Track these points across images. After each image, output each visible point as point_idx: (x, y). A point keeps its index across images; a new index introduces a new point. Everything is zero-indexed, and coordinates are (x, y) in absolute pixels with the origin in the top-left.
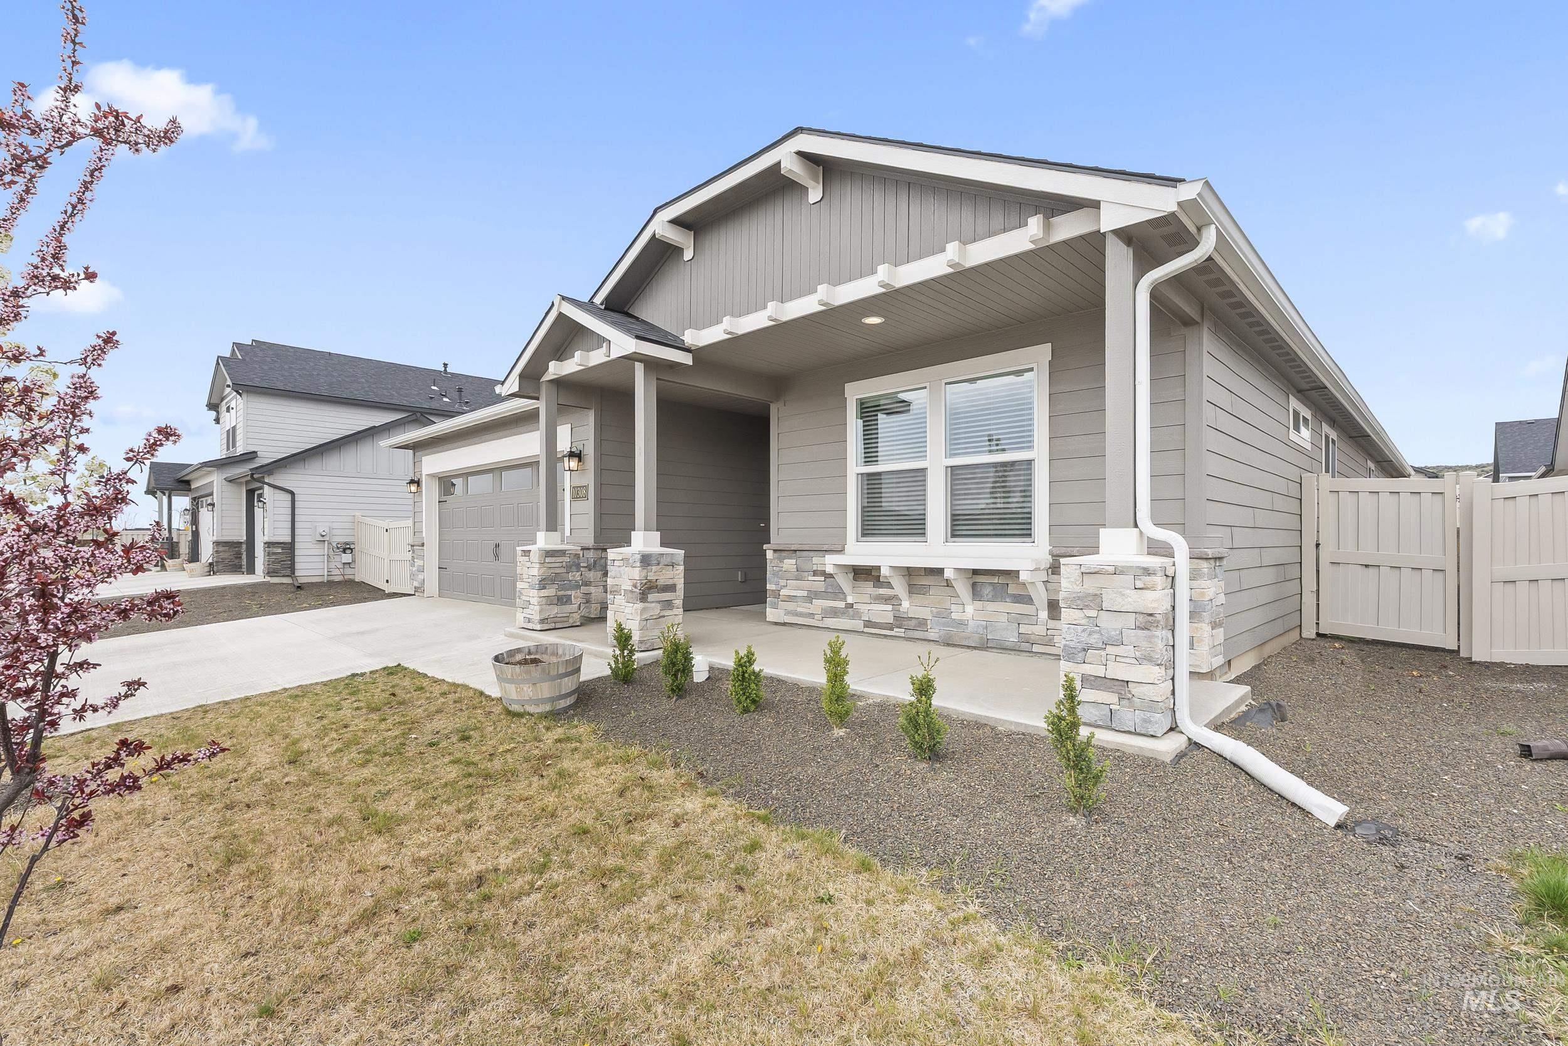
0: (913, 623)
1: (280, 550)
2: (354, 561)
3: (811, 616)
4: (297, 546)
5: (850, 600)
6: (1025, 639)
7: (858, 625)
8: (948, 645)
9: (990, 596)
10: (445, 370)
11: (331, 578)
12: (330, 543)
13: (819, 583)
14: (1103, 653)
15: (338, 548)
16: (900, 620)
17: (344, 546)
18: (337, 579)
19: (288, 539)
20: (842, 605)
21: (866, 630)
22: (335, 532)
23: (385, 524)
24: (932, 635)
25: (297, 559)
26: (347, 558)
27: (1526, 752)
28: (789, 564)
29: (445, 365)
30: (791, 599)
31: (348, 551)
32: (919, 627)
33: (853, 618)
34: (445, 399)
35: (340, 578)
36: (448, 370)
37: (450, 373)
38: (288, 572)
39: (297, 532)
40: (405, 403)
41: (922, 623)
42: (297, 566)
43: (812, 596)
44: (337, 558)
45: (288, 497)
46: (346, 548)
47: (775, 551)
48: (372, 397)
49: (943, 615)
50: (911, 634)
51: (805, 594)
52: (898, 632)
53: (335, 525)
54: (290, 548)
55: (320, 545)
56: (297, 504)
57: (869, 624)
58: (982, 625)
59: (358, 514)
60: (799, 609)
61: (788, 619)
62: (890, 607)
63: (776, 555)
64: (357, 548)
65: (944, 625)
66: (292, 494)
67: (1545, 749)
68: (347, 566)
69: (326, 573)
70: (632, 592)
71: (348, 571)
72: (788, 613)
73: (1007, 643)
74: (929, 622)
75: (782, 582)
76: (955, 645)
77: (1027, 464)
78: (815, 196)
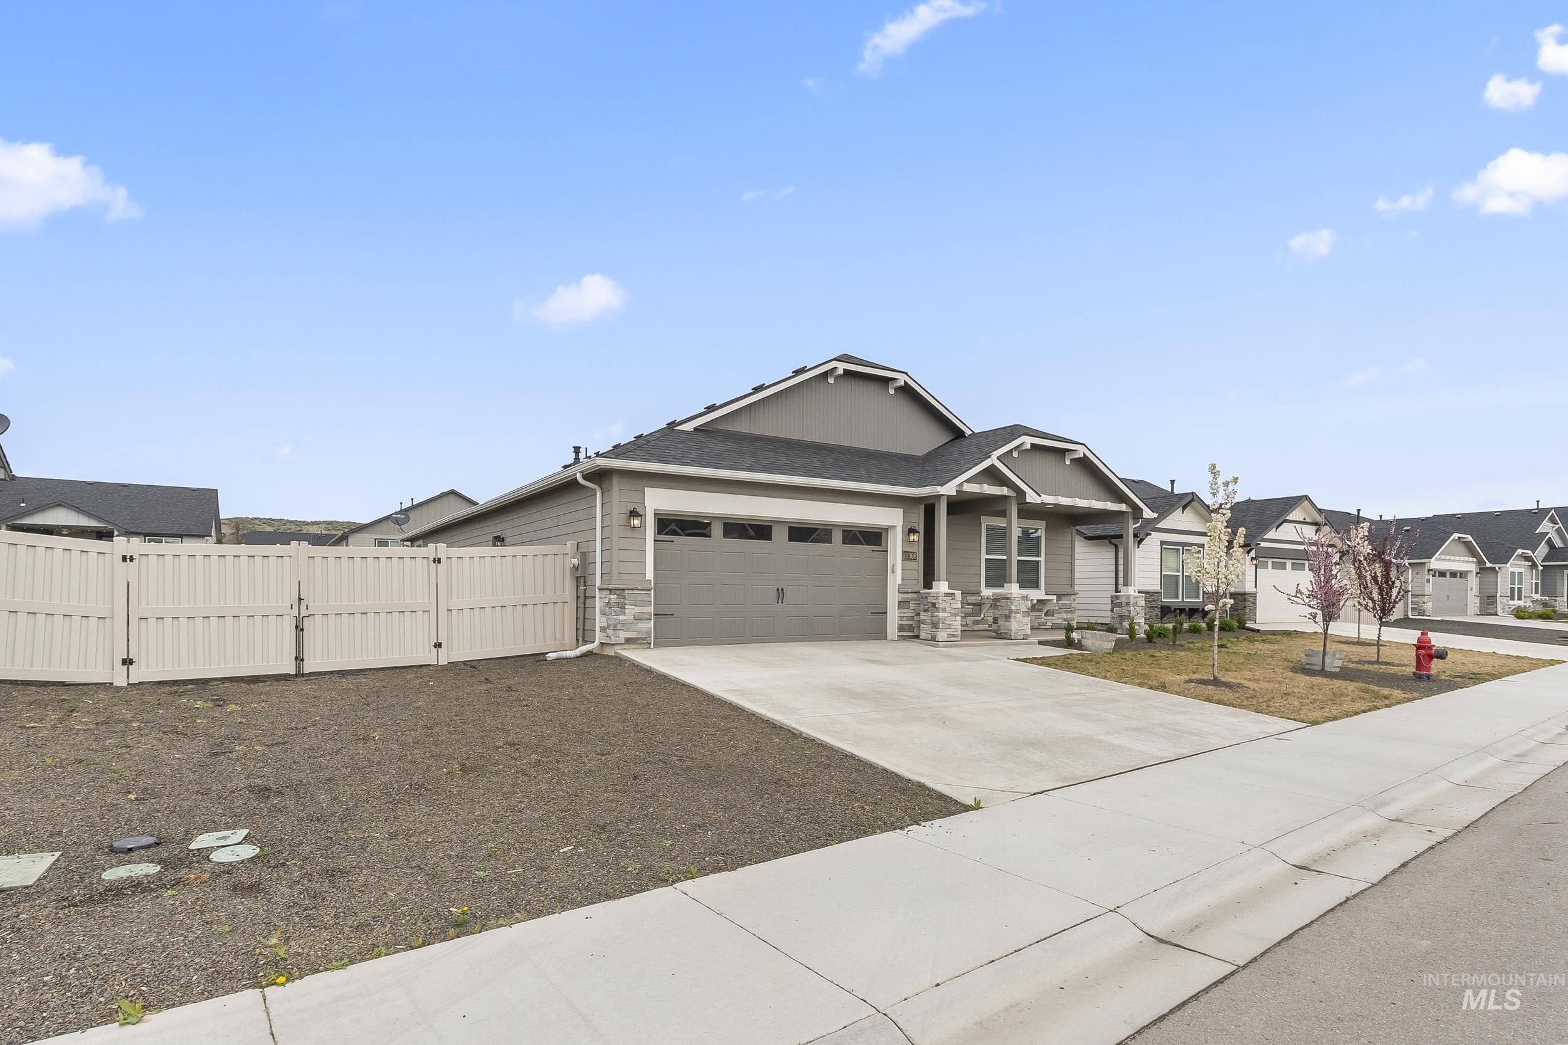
77: (1038, 562)
78: (1068, 462)
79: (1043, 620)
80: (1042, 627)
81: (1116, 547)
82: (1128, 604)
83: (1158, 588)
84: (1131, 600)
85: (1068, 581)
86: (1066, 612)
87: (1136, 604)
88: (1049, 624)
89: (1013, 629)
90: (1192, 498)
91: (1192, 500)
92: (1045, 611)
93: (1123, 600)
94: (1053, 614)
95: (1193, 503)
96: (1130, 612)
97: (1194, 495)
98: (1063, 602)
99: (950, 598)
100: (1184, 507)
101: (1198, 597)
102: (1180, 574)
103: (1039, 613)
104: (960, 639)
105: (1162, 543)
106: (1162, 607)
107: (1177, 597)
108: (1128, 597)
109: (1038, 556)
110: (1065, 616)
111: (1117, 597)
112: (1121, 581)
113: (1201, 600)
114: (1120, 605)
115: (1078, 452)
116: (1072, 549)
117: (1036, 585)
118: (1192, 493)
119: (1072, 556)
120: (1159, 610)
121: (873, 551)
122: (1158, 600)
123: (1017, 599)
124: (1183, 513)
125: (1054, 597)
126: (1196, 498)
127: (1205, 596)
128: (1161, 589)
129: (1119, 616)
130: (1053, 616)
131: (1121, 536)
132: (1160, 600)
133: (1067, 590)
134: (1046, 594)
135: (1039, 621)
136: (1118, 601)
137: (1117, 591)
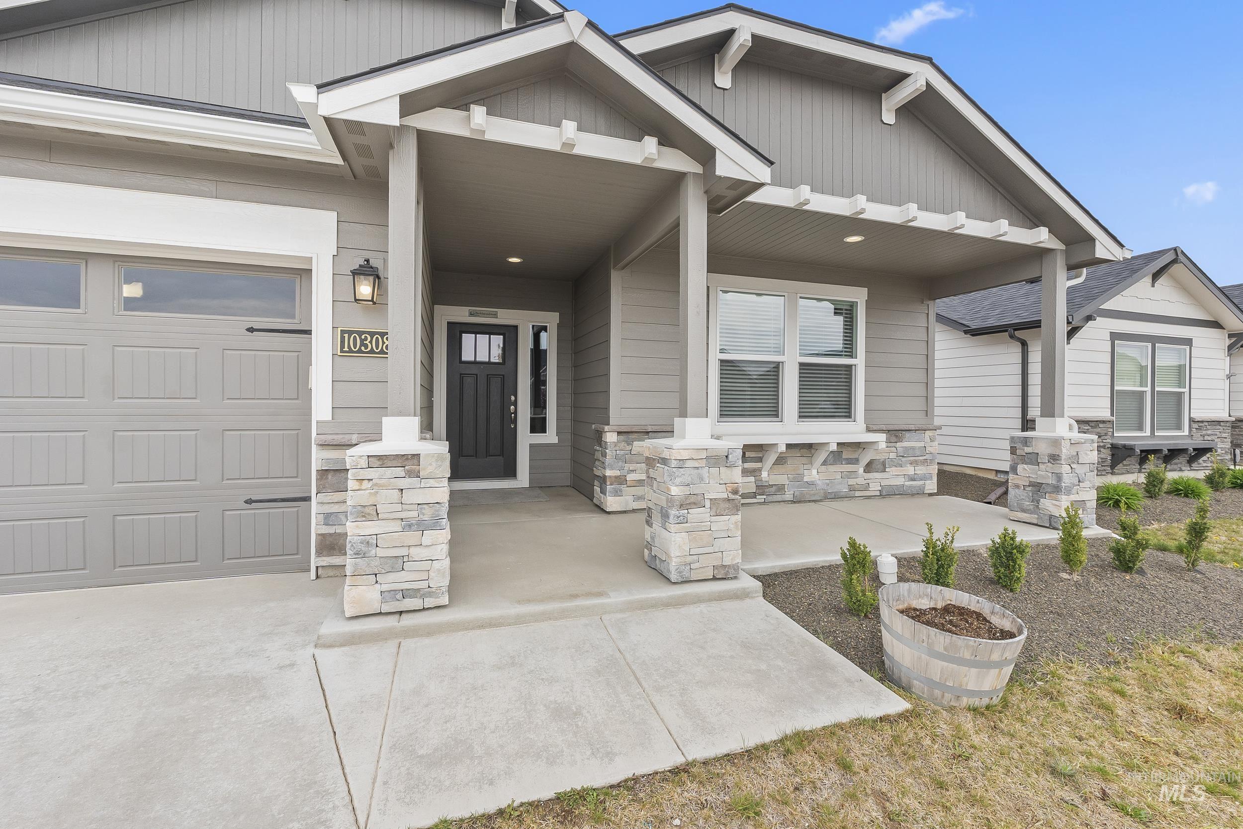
0: (772, 489)
6: (852, 488)
8: (800, 502)
9: (832, 461)
16: (762, 488)
24: (788, 496)
28: (641, 446)
32: (779, 491)
41: (781, 488)
49: (798, 478)
50: (770, 498)
52: (760, 498)
58: (823, 484)
62: (752, 479)
65: (798, 487)
72: (637, 498)
73: (842, 494)
74: (786, 486)
76: (805, 502)
77: (849, 368)
78: (889, 117)
79: (861, 481)
80: (857, 494)
81: (1024, 344)
82: (1054, 458)
83: (1106, 414)
84: (1064, 450)
85: (920, 404)
86: (914, 463)
87: (1075, 459)
88: (875, 488)
89: (674, 552)
90: (1173, 257)
91: (1174, 261)
92: (864, 461)
93: (1043, 449)
94: (885, 468)
95: (1176, 266)
96: (1059, 477)
97: (1179, 253)
98: (905, 444)
99: (400, 472)
100: (1156, 276)
101: (1179, 427)
102: (1148, 389)
103: (851, 467)
104: (445, 600)
105: (1115, 337)
106: (1114, 447)
107: (1140, 428)
108: (1056, 442)
109: (851, 356)
110: (910, 470)
111: (1026, 441)
112: (1035, 402)
113: (1186, 433)
114: (1033, 459)
115: (910, 80)
116: (928, 343)
117: (845, 410)
118: (1175, 249)
119: (928, 357)
120: (1108, 452)
121: (251, 330)
122: (1106, 434)
123: (689, 464)
124: (1153, 286)
125: (881, 438)
126: (1181, 257)
127: (1195, 426)
128: (1112, 415)
129: (1032, 484)
130: (885, 471)
131: (1036, 325)
132: (1110, 434)
133: (917, 420)
134: (869, 430)
135: (852, 482)
136: (1028, 450)
137: (1027, 424)
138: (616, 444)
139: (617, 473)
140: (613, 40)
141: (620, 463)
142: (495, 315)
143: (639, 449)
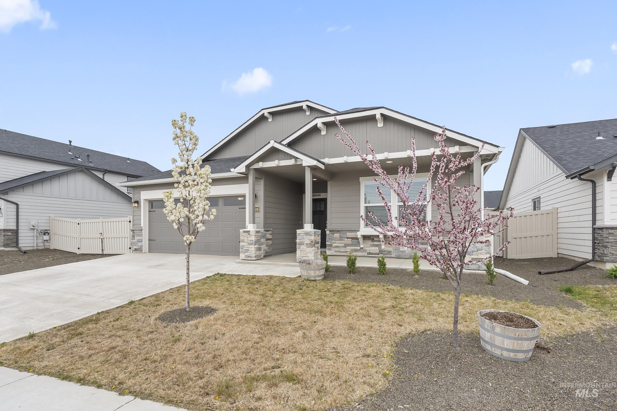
0: (386, 252)
1: (10, 234)
2: (50, 239)
3: (346, 252)
4: (20, 231)
5: (362, 246)
7: (365, 254)
8: (398, 258)
10: (70, 144)
11: (38, 248)
12: (37, 230)
13: (349, 241)
14: (477, 252)
15: (41, 233)
16: (381, 252)
17: (44, 231)
18: (40, 248)
19: (15, 228)
20: (359, 248)
21: (368, 255)
22: (40, 224)
23: (78, 221)
24: (393, 255)
25: (20, 238)
26: (46, 237)
27: (540, 273)
28: (337, 235)
29: (70, 142)
30: (337, 247)
31: (47, 234)
32: (389, 253)
33: (363, 252)
34: (79, 160)
35: (43, 248)
36: (72, 144)
37: (73, 146)
38: (15, 245)
39: (20, 224)
40: (61, 160)
41: (390, 252)
42: (20, 242)
43: (346, 246)
44: (41, 237)
45: (15, 206)
46: (46, 233)
47: (330, 231)
48: (42, 156)
49: (397, 249)
50: (385, 256)
51: (343, 245)
52: (380, 255)
53: (39, 221)
54: (16, 232)
55: (32, 231)
56: (20, 210)
57: (369, 253)
58: (411, 252)
59: (52, 215)
60: (341, 250)
61: (336, 254)
62: (378, 248)
63: (331, 232)
64: (51, 233)
65: (397, 252)
66: (17, 205)
67: (543, 272)
68: (46, 242)
69: (35, 245)
70: (310, 244)
71: (46, 244)
72: (336, 252)
74: (392, 252)
75: (334, 241)
76: (400, 258)
78: (379, 125)
81: (594, 183)
121: (240, 208)
138: (329, 234)
139: (330, 243)
140: (280, 143)
141: (330, 240)
142: (320, 195)
143: (336, 236)
